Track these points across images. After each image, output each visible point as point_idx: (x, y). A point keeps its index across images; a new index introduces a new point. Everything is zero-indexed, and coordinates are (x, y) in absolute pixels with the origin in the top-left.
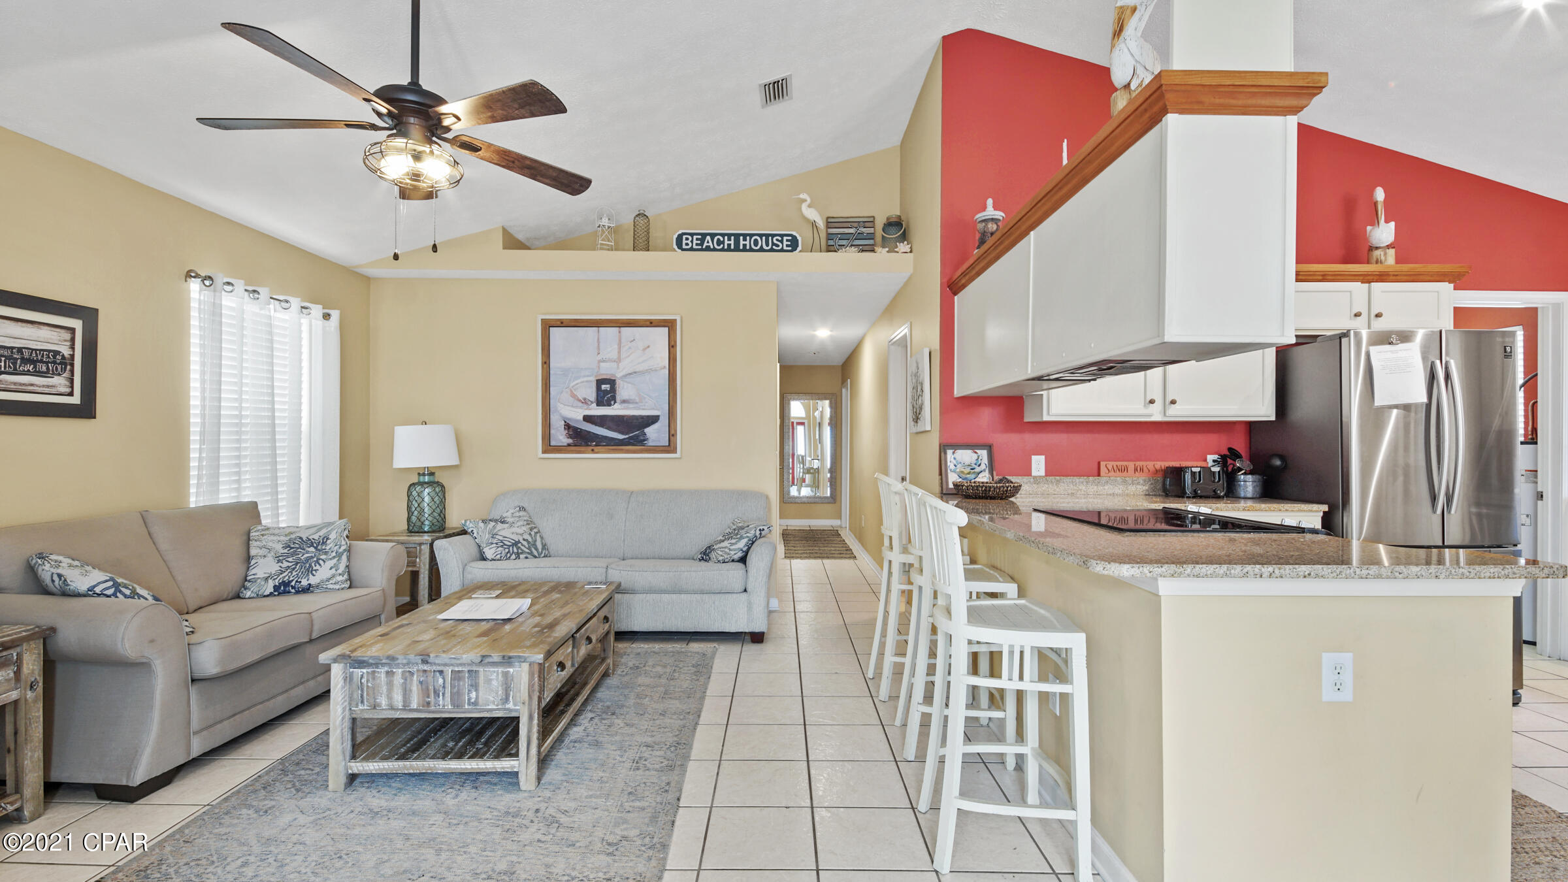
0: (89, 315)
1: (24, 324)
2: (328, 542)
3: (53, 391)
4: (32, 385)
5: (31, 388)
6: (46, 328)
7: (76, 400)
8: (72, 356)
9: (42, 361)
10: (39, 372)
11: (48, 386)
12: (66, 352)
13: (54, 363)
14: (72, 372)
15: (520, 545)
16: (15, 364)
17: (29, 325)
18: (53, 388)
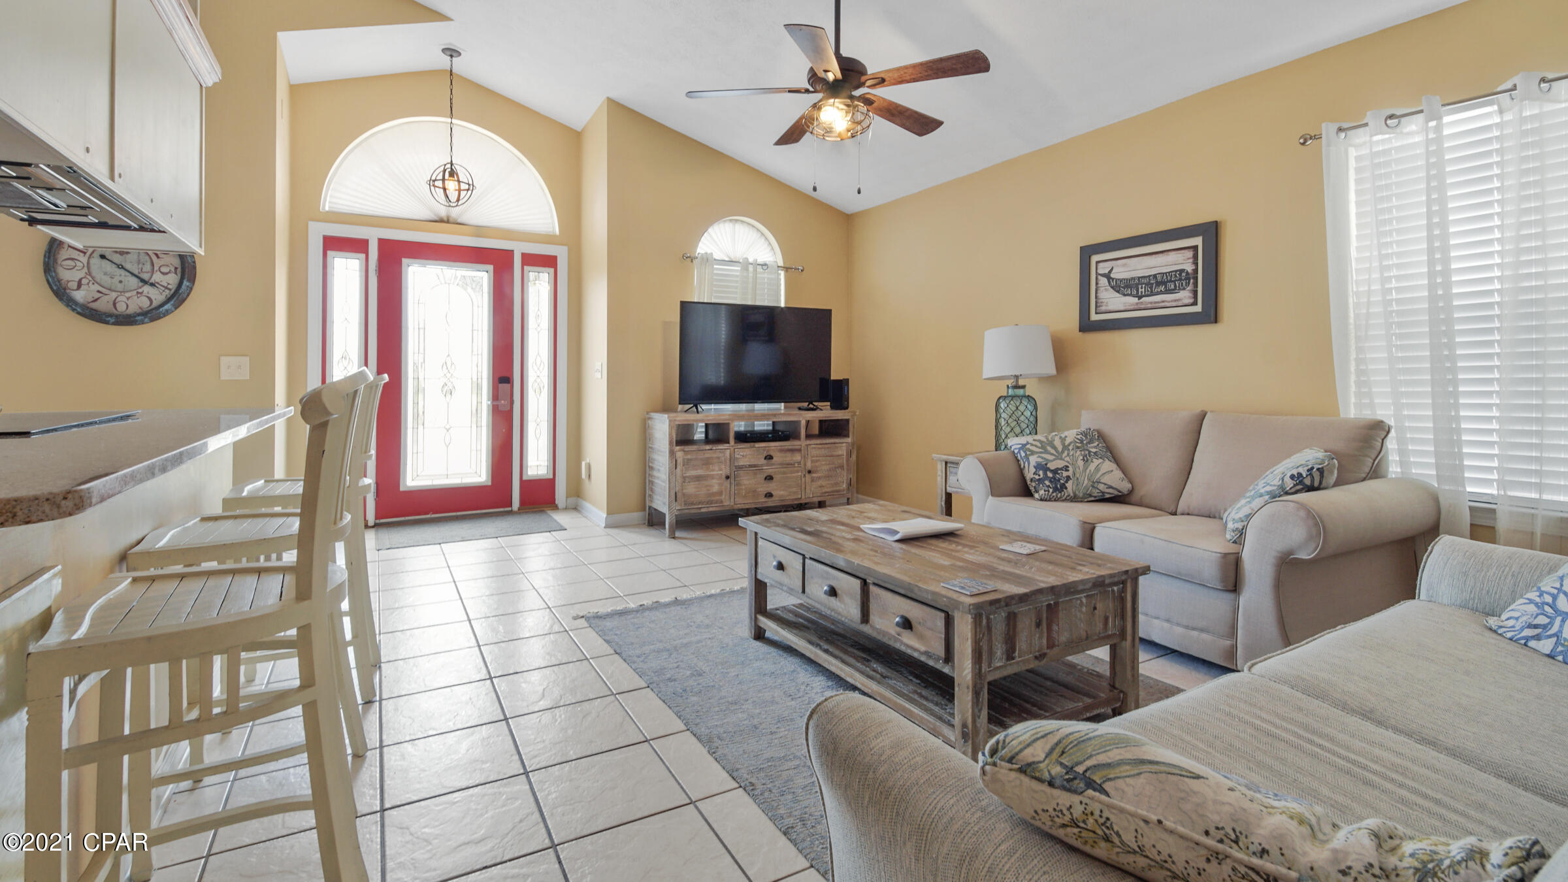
0: (1209, 230)
1: (1157, 255)
3: (1180, 303)
4: (1163, 302)
5: (1162, 304)
6: (1174, 253)
7: (1200, 308)
8: (1196, 271)
9: (1171, 281)
10: (1169, 290)
11: (1175, 301)
12: (1190, 268)
13: (1180, 280)
14: (1196, 284)
16: (1151, 288)
17: (1160, 255)
18: (1181, 300)
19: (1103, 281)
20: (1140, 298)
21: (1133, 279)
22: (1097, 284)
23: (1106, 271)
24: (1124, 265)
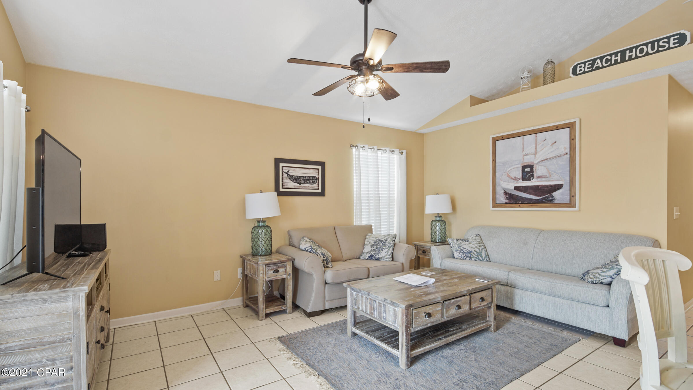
0: (322, 164)
1: (306, 169)
2: (387, 242)
3: (314, 188)
4: (308, 187)
5: (308, 188)
6: (312, 169)
7: (320, 191)
8: (319, 177)
9: (311, 180)
10: (310, 183)
11: (313, 187)
12: (317, 176)
13: (314, 180)
14: (319, 182)
15: (472, 253)
16: (304, 181)
17: (307, 169)
18: (314, 187)
19: (285, 175)
20: (300, 184)
21: (297, 176)
22: (282, 176)
23: (287, 171)
24: (294, 170)
